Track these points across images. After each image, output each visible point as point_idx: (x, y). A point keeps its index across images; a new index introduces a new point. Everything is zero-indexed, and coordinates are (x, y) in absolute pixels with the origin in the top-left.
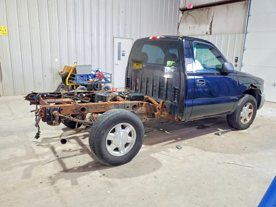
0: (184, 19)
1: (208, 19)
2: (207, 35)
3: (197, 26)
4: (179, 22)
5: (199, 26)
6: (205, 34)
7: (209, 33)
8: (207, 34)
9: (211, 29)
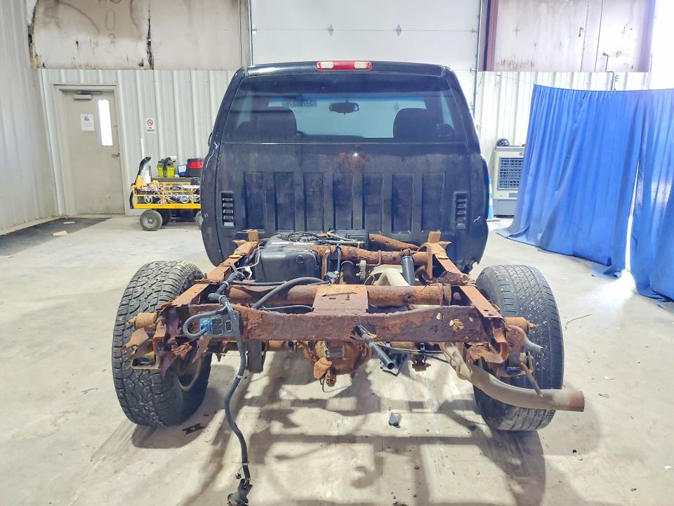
0: (45, 14)
1: (137, 27)
2: (142, 68)
3: (104, 40)
4: (30, 22)
5: (113, 42)
6: (136, 65)
7: (146, 63)
8: (143, 65)
9: (149, 53)
